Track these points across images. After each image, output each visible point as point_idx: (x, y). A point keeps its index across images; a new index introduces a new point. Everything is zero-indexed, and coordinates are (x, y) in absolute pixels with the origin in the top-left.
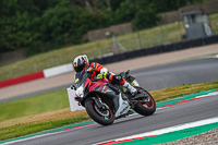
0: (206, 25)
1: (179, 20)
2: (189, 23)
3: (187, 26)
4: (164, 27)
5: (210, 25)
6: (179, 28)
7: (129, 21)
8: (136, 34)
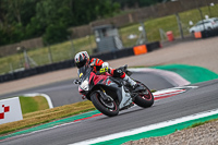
0: (117, 39)
1: (89, 34)
2: (99, 37)
3: (98, 40)
4: (75, 42)
5: (121, 39)
6: (90, 42)
7: (39, 36)
8: (47, 49)
